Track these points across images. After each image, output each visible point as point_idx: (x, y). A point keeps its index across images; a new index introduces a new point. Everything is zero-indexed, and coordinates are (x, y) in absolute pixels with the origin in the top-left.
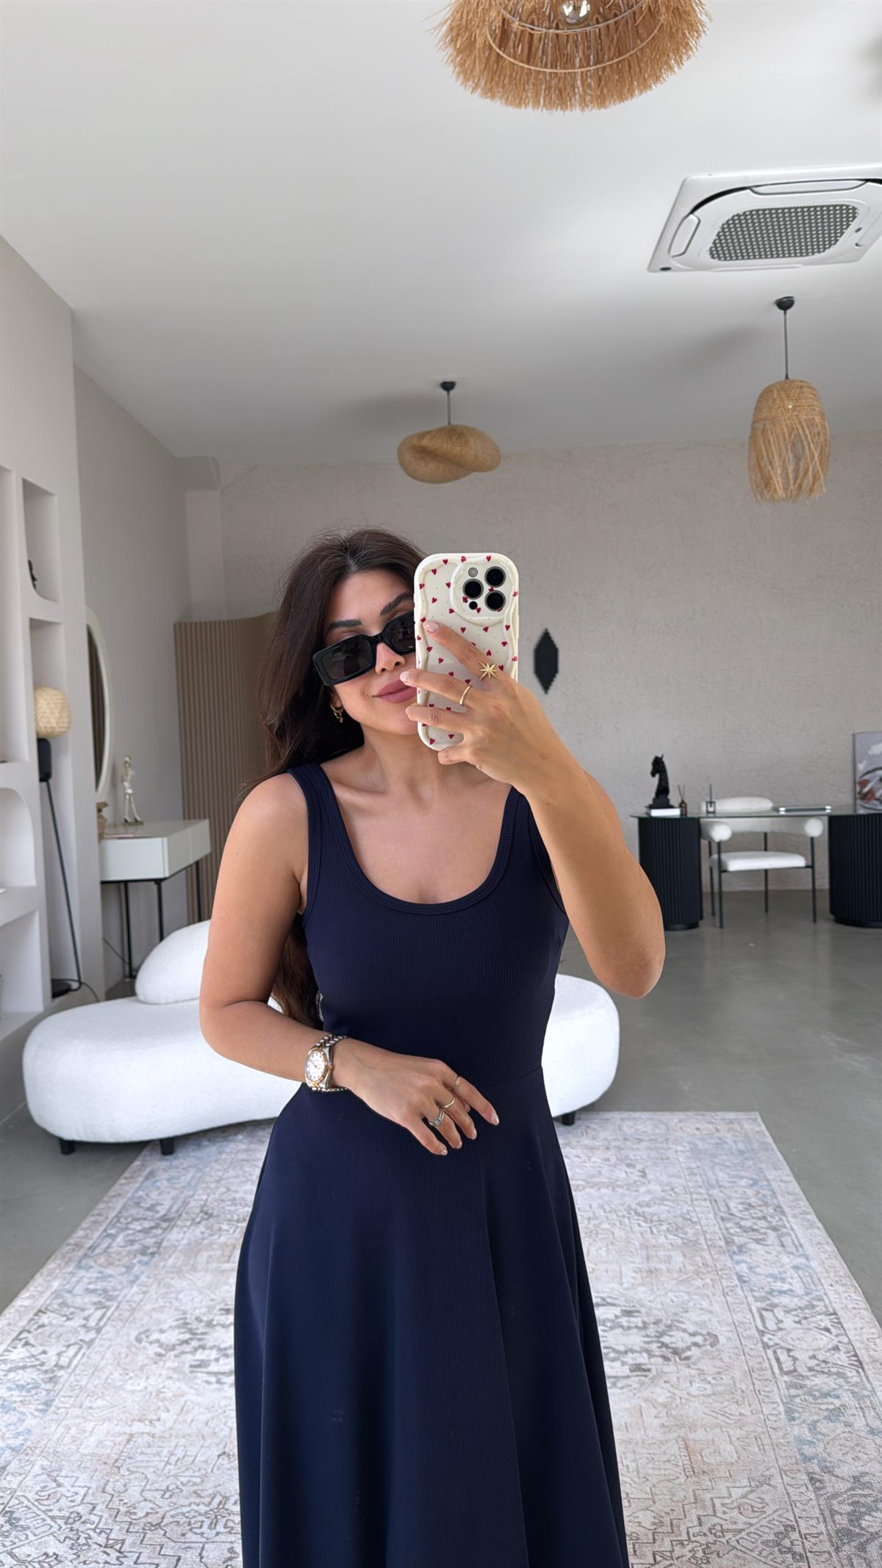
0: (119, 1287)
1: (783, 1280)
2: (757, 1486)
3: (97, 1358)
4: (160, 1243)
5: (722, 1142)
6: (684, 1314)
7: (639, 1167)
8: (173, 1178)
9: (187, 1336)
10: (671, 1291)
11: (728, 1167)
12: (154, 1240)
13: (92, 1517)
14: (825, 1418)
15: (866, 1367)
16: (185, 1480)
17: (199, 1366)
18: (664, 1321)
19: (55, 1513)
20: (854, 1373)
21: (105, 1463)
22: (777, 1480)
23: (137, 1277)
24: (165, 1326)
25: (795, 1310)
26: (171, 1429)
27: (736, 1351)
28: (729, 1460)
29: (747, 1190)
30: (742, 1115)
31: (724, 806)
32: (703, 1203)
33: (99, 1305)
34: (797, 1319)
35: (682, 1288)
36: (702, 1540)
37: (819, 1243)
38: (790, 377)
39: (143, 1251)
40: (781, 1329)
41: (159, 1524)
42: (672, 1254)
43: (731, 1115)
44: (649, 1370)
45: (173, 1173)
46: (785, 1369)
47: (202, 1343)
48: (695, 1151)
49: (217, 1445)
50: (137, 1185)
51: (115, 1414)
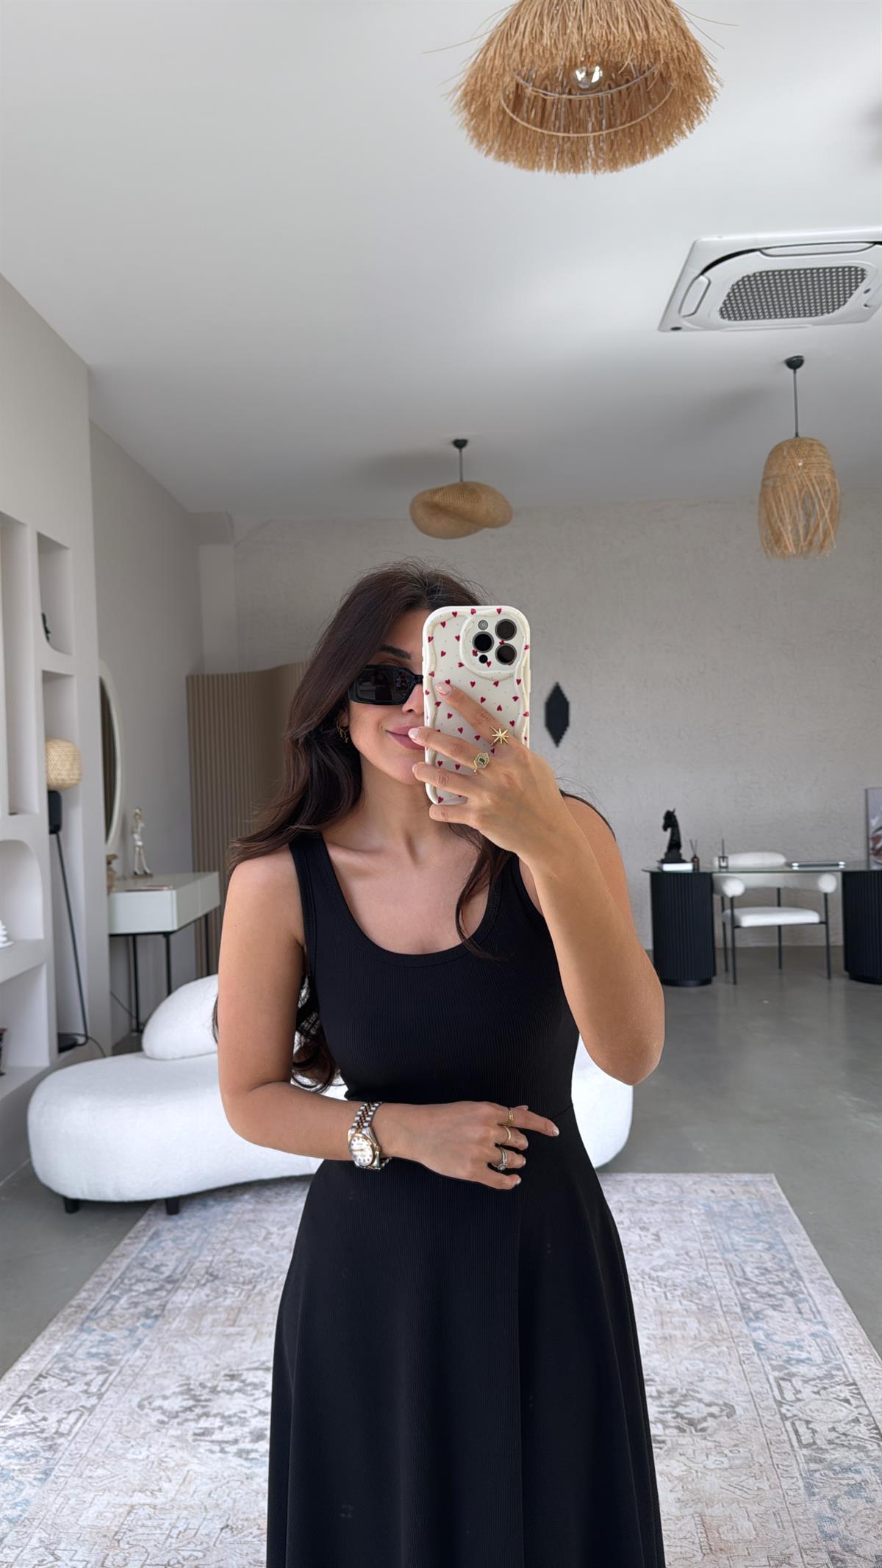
0: (122, 1351)
1: (800, 1348)
3: (99, 1425)
4: (165, 1306)
5: (737, 1204)
6: (699, 1384)
7: (653, 1230)
8: (178, 1238)
9: (191, 1403)
10: (686, 1359)
11: (744, 1230)
12: (157, 1303)
14: (846, 1493)
16: (186, 1554)
17: (203, 1434)
18: (679, 1390)
20: (875, 1446)
21: (105, 1536)
22: (797, 1559)
23: (140, 1341)
24: (168, 1393)
25: (814, 1380)
26: (173, 1500)
27: (753, 1422)
28: (747, 1537)
29: (762, 1254)
30: (757, 1177)
31: (737, 861)
32: (719, 1268)
33: (101, 1370)
34: (816, 1389)
35: (697, 1356)
37: (837, 1310)
38: (800, 435)
39: (147, 1314)
40: (799, 1400)
42: (687, 1320)
43: (747, 1177)
44: (664, 1442)
45: (178, 1233)
46: (804, 1442)
47: (206, 1410)
48: (710, 1214)
49: (220, 1517)
50: (142, 1245)
51: (115, 1484)
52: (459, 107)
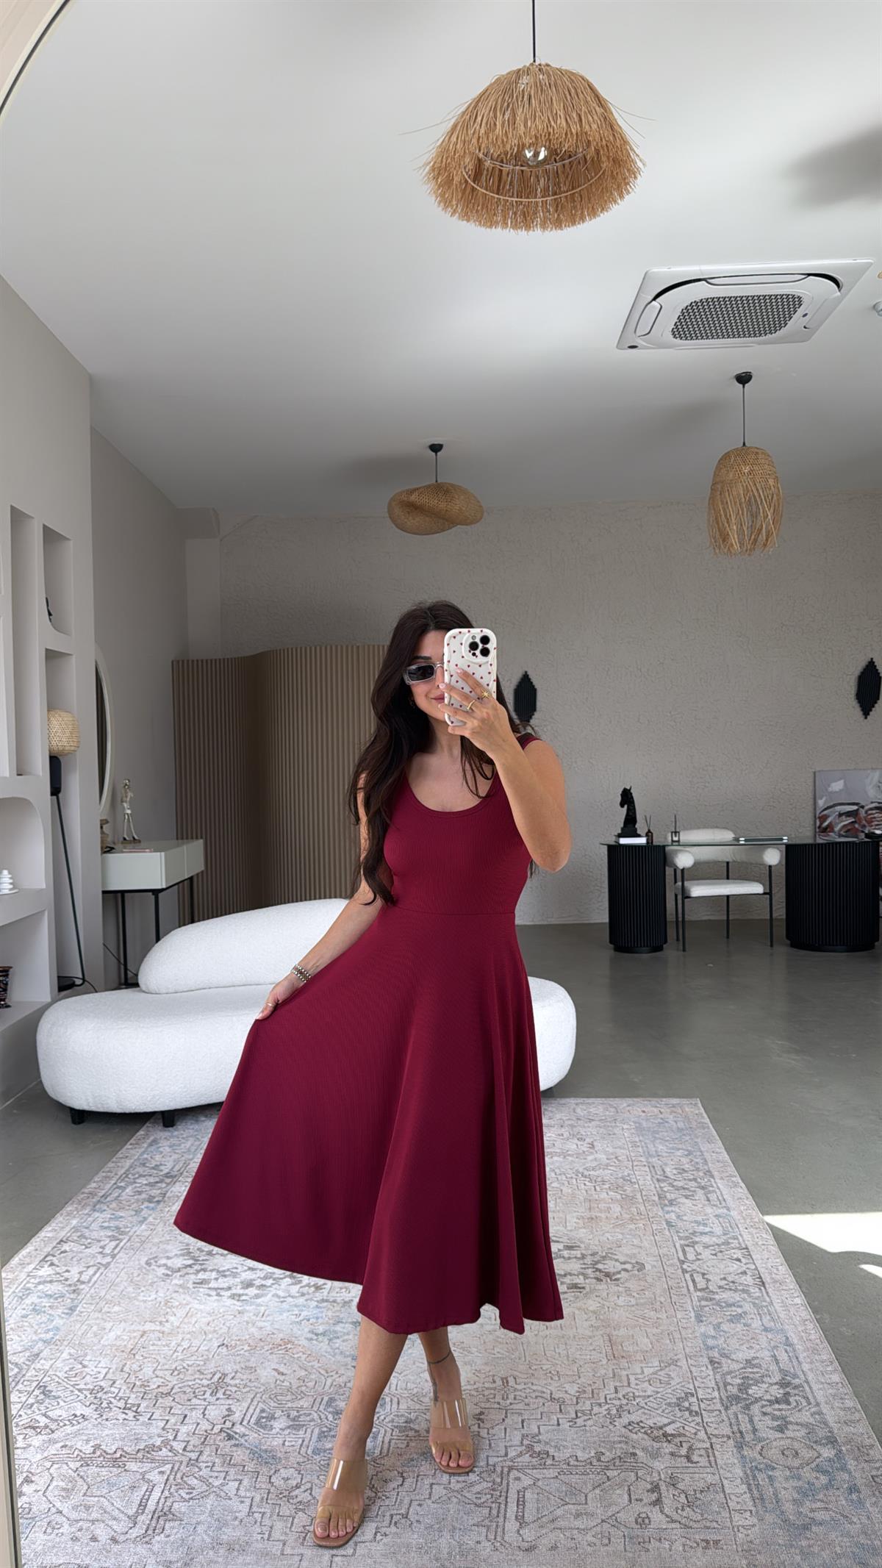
0: (129, 1225)
1: (705, 1225)
2: (666, 1367)
3: (114, 1276)
4: (165, 1194)
5: (664, 1121)
6: (617, 1249)
7: (588, 1140)
8: (174, 1145)
9: (190, 1262)
10: (608, 1232)
11: (667, 1141)
12: (159, 1191)
13: (113, 1389)
14: (728, 1321)
15: (767, 1286)
16: (190, 1363)
17: (201, 1283)
18: (600, 1253)
19: (82, 1386)
20: (757, 1290)
21: (123, 1351)
22: (683, 1363)
23: (145, 1219)
24: (170, 1255)
25: (713, 1246)
26: (178, 1327)
27: (659, 1274)
28: (645, 1349)
29: (682, 1159)
30: (685, 1101)
32: (642, 1168)
33: (113, 1238)
34: (714, 1252)
35: (618, 1230)
36: (617, 1403)
37: (741, 1198)
38: (746, 444)
39: (150, 1200)
40: (699, 1259)
41: (169, 1393)
42: (611, 1206)
43: (675, 1101)
44: (584, 1288)
45: (173, 1141)
46: (699, 1287)
47: (203, 1267)
48: (639, 1129)
49: (217, 1339)
50: (143, 1149)
51: (130, 1317)
52: (428, 178)
